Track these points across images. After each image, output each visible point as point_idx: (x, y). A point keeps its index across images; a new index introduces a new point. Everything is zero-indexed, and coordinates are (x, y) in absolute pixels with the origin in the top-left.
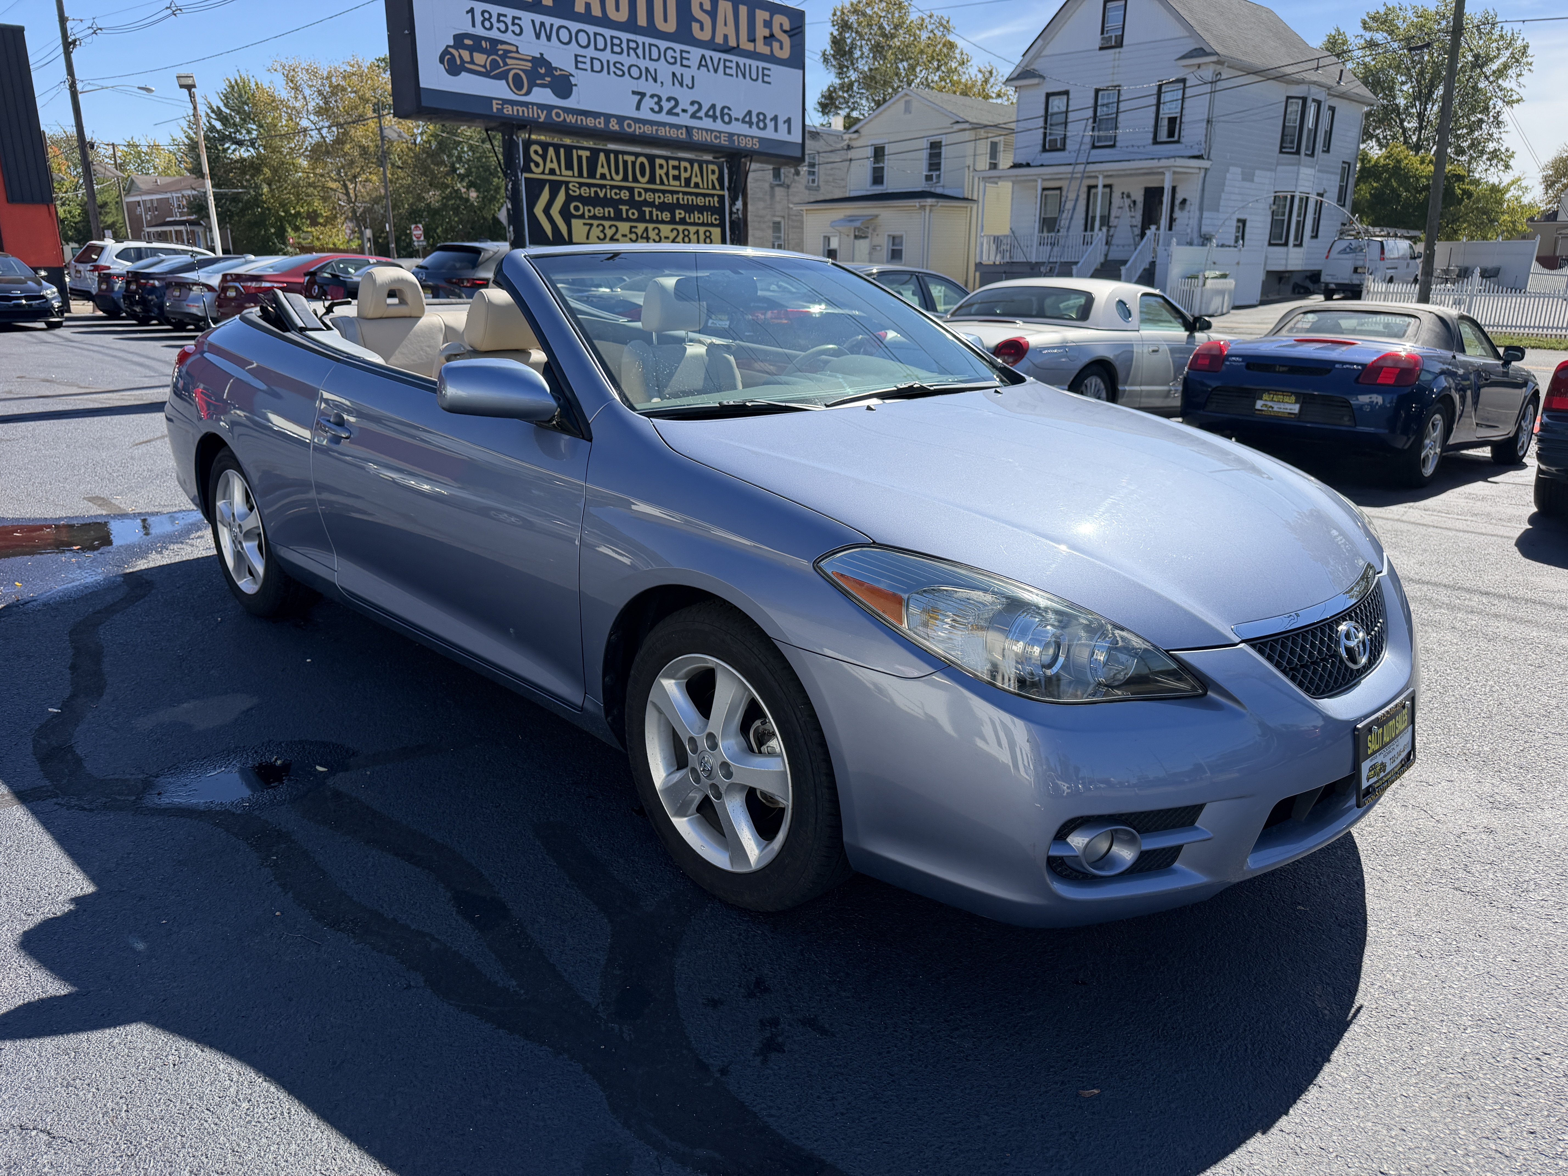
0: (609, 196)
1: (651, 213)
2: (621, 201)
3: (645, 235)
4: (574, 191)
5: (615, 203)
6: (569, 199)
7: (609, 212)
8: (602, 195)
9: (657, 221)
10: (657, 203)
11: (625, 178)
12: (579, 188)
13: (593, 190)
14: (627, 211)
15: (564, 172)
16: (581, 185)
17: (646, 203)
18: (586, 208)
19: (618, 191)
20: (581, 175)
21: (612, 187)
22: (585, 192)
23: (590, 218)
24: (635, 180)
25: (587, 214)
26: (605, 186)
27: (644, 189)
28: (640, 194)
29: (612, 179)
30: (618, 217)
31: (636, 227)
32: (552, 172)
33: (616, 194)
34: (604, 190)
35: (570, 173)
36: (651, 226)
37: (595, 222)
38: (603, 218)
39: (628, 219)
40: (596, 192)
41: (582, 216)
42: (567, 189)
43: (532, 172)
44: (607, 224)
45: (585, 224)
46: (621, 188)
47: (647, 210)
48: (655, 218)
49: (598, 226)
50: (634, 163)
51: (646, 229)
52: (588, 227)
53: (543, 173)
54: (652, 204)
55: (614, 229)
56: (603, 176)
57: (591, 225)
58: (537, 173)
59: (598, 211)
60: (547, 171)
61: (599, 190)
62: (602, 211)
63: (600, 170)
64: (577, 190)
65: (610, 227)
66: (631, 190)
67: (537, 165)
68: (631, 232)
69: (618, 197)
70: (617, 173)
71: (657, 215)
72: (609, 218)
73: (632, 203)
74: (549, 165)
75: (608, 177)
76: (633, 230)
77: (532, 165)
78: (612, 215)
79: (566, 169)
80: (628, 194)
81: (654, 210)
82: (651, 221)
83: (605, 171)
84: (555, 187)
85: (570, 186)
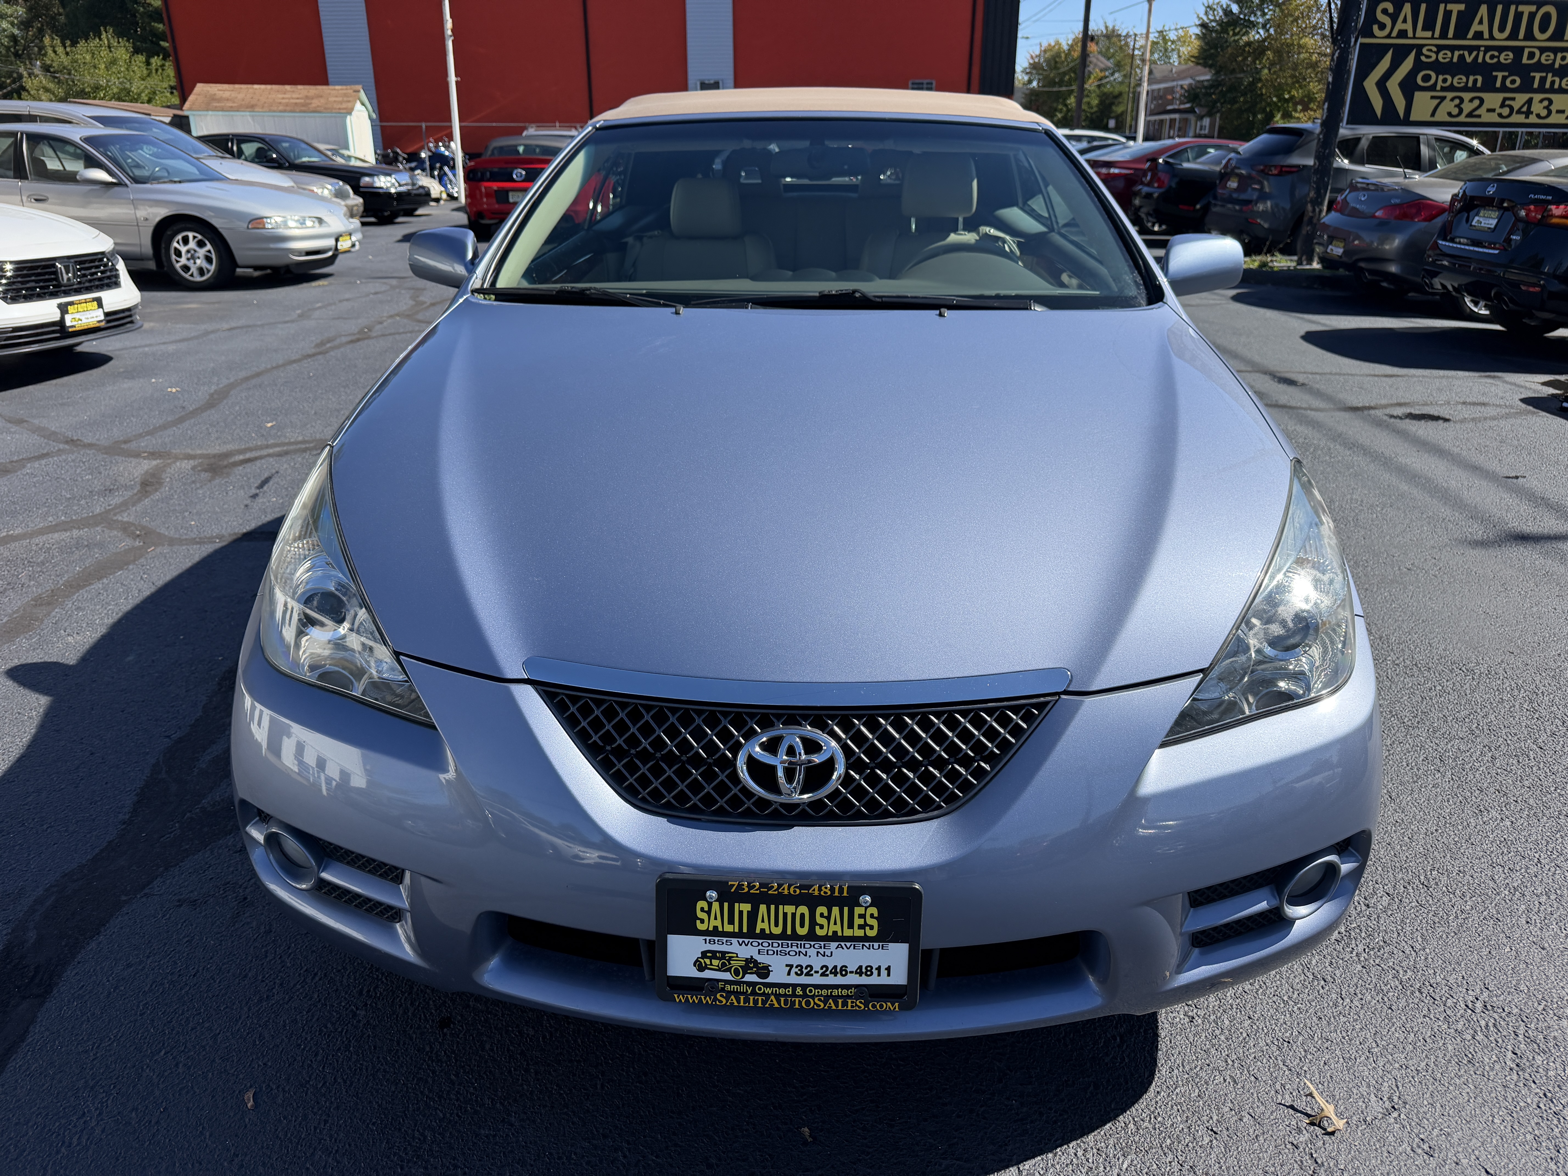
0: (1480, 60)
1: (1543, 80)
2: (1500, 67)
3: (1525, 109)
4: (1429, 57)
5: (1486, 70)
6: (1419, 65)
7: (1475, 81)
8: (1469, 59)
9: (1552, 90)
10: (1557, 66)
11: (1513, 36)
12: (1437, 53)
13: (1457, 53)
14: (1504, 78)
15: (1420, 33)
16: (1440, 48)
17: (1539, 67)
18: (1441, 77)
19: (1496, 54)
20: (1444, 35)
21: (1488, 49)
22: (1444, 57)
23: (1443, 89)
24: (1530, 36)
25: (1440, 84)
26: (1477, 48)
27: (1539, 48)
28: (1531, 55)
29: (1492, 37)
30: (1489, 86)
31: (1513, 99)
32: (1403, 34)
33: (1492, 57)
34: (1475, 53)
35: (1429, 34)
36: (1537, 97)
37: (1450, 95)
38: (1466, 89)
39: (1504, 89)
40: (1462, 57)
41: (1433, 88)
42: (1419, 53)
43: (1373, 36)
44: (1467, 96)
45: (1432, 97)
46: (1501, 49)
47: (1538, 76)
48: (1548, 86)
49: (1452, 100)
50: (1532, 16)
51: (1530, 102)
52: (1437, 101)
53: (1389, 36)
54: (1549, 68)
55: (1476, 103)
56: (1479, 35)
57: (1444, 98)
58: (1380, 36)
59: (1459, 80)
60: (1394, 34)
61: (1466, 53)
62: (1464, 79)
63: (1475, 27)
64: (1434, 56)
65: (1471, 100)
66: (1518, 52)
67: (1382, 26)
68: (1503, 105)
69: (1495, 60)
70: (1502, 29)
71: (1553, 83)
72: (1474, 89)
73: (1515, 68)
74: (1399, 26)
75: (1486, 35)
76: (1507, 102)
77: (1375, 28)
78: (1479, 84)
79: (1424, 29)
80: (1511, 55)
81: (1550, 75)
82: (1541, 89)
83: (1485, 28)
84: (1401, 54)
85: (1424, 51)
